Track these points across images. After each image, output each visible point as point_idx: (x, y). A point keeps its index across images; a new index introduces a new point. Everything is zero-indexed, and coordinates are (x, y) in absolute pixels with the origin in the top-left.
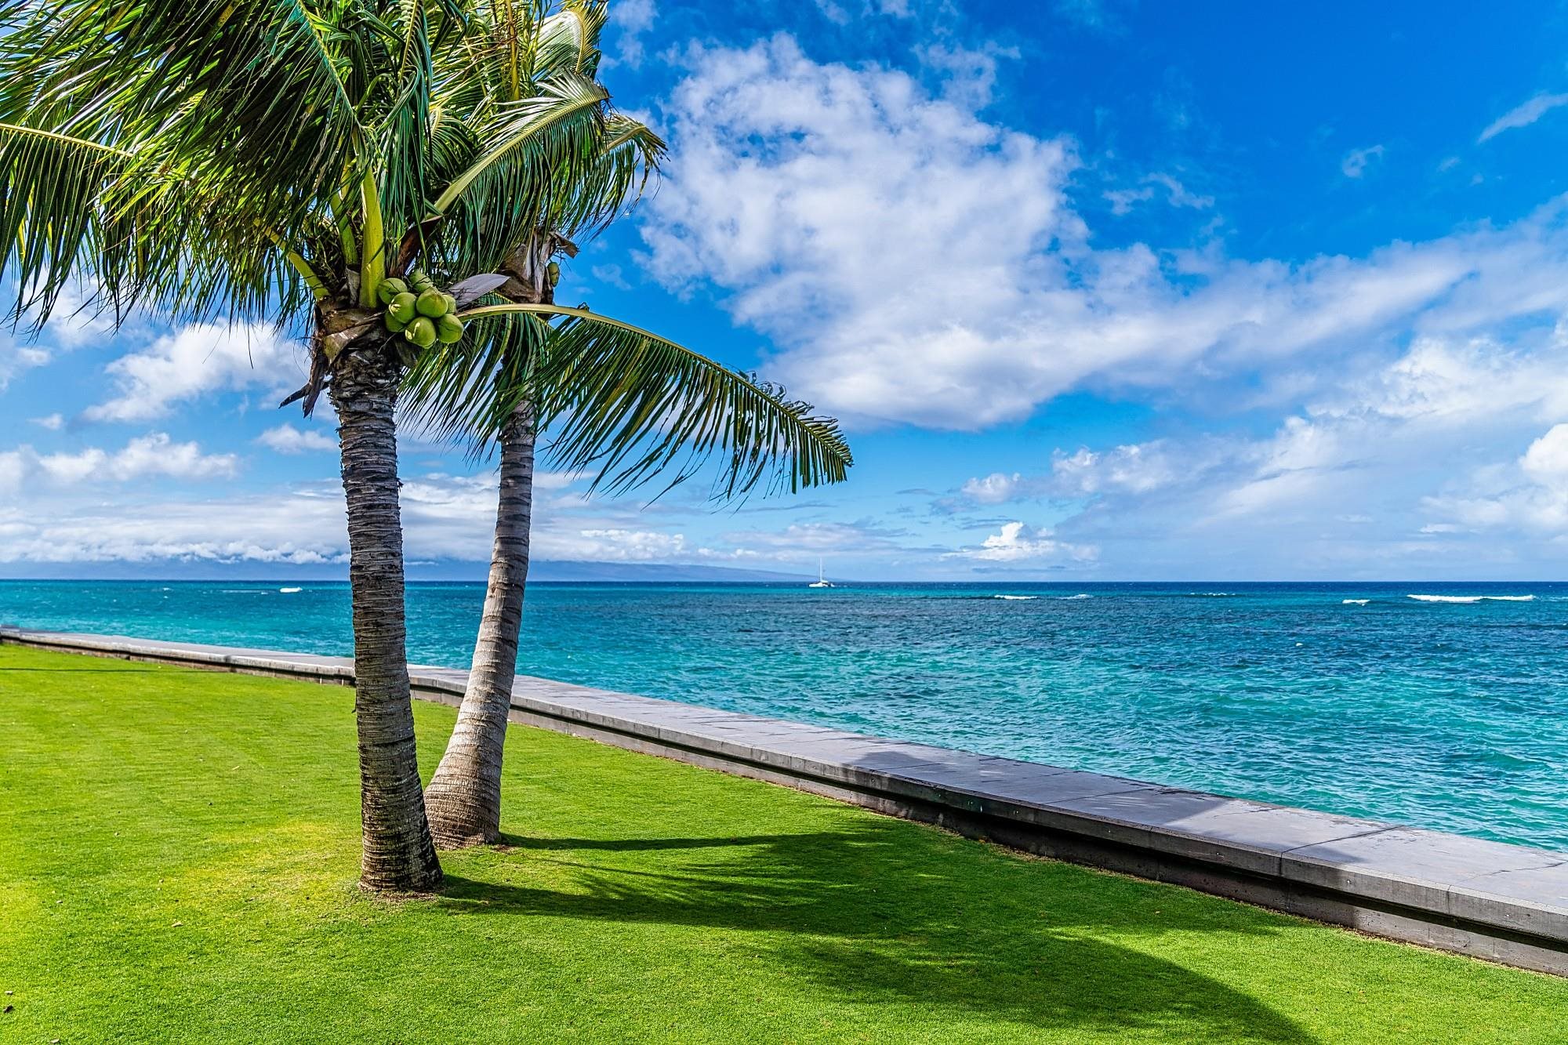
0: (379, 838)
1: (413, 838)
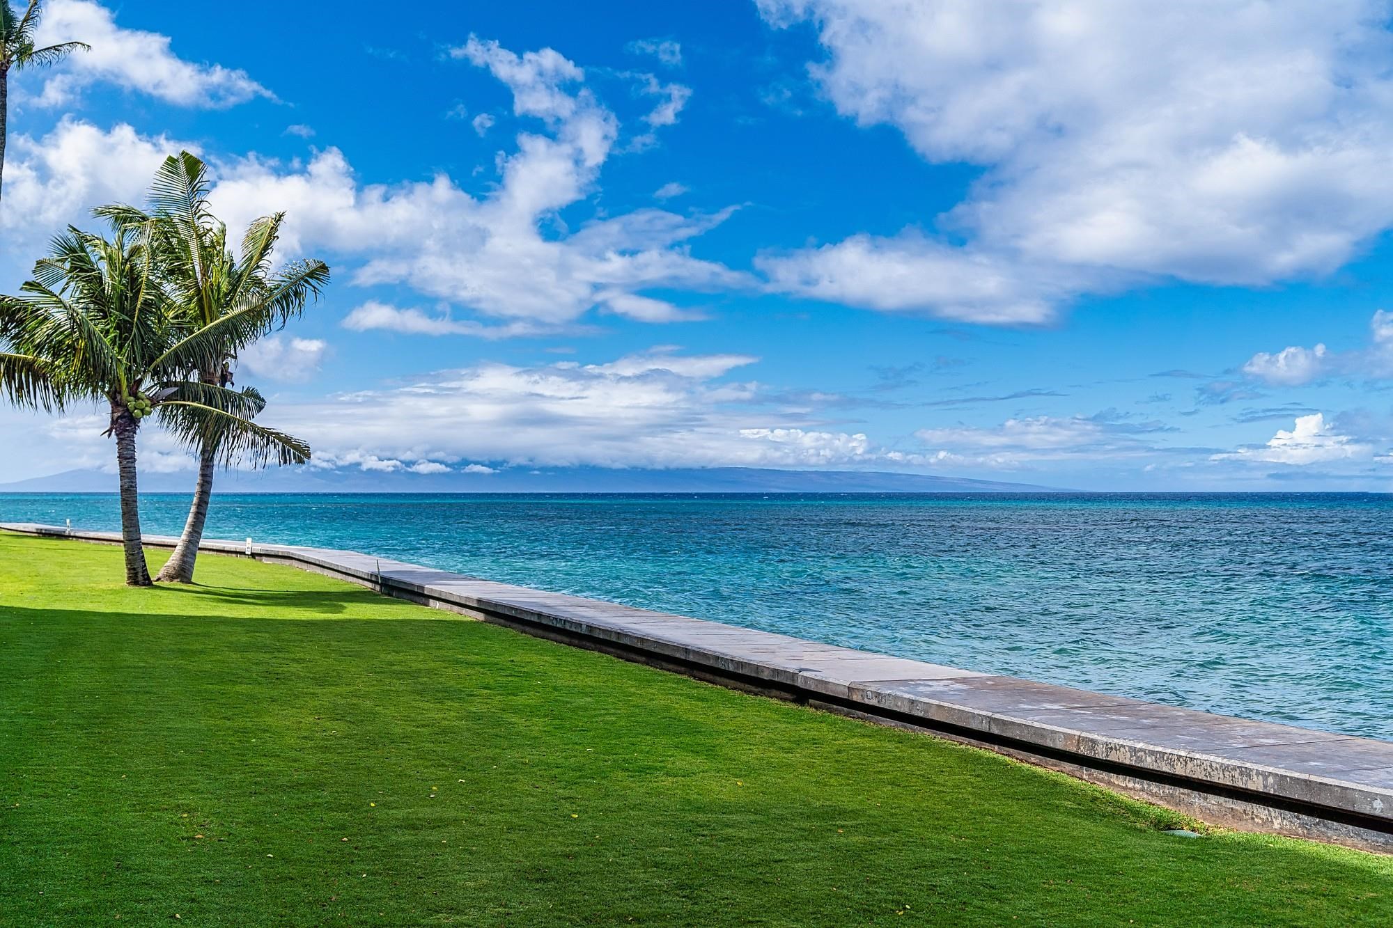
0: (129, 569)
1: (140, 570)
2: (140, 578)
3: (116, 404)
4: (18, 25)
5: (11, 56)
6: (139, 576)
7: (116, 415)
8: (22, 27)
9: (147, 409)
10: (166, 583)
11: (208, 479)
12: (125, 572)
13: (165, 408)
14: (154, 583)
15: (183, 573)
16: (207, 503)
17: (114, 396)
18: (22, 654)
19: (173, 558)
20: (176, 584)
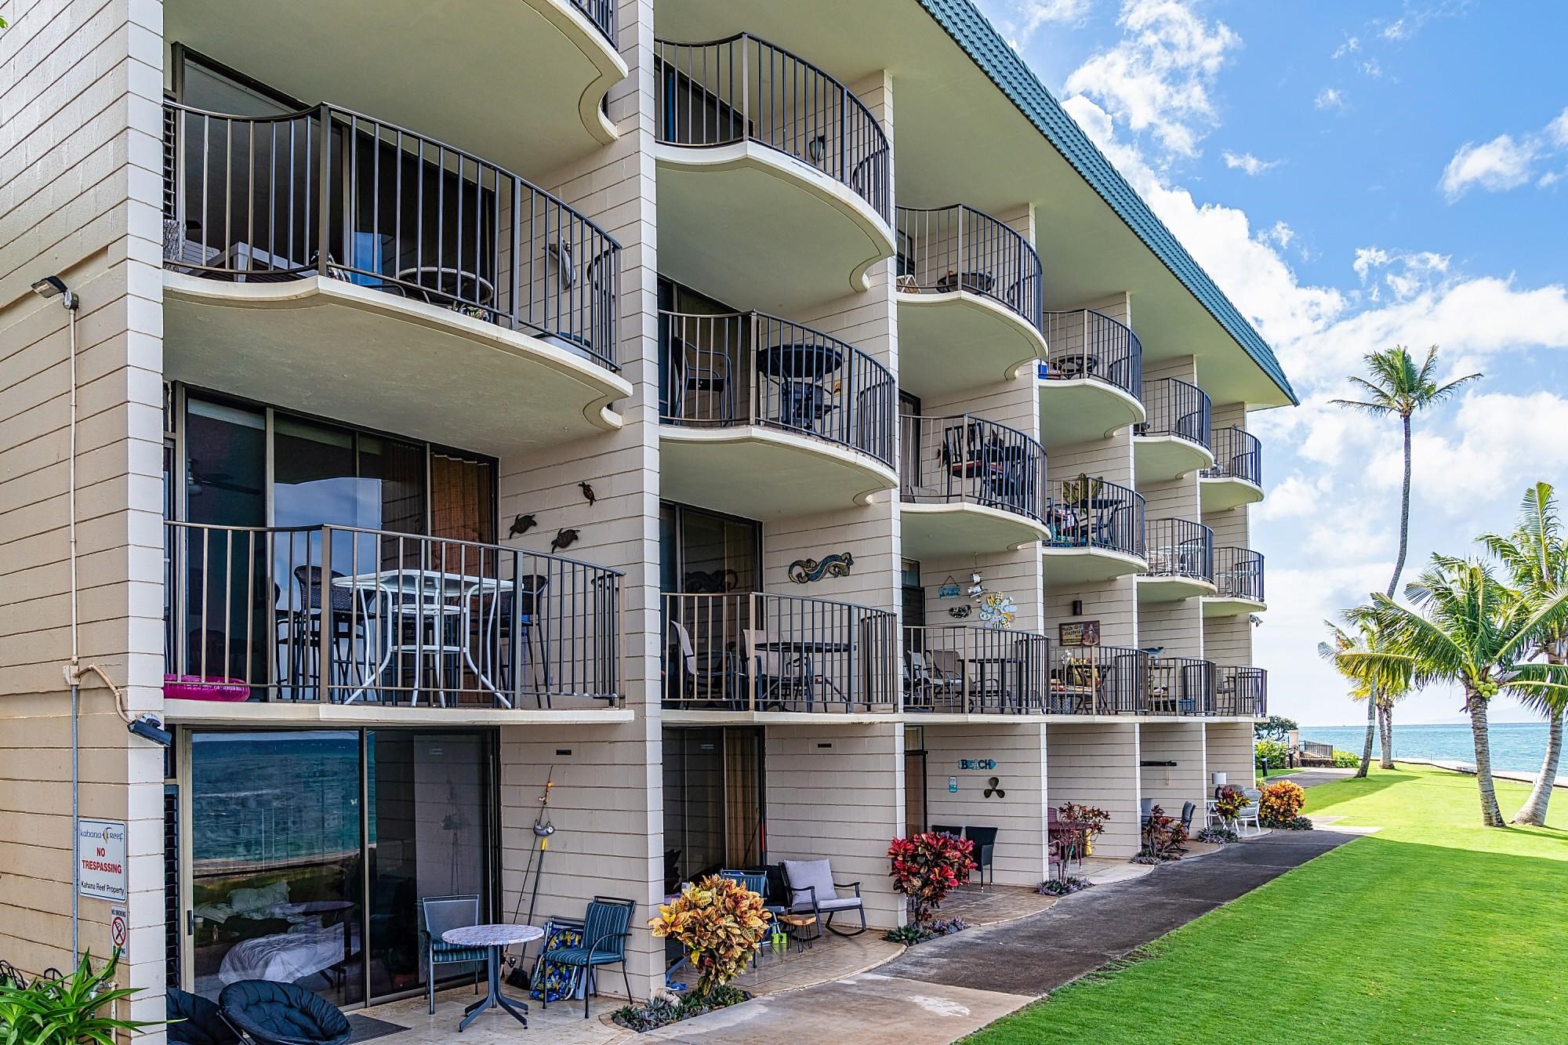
0: (1485, 814)
1: (1495, 815)
2: (1494, 821)
3: (1469, 687)
4: (1419, 376)
5: (1413, 403)
6: (1495, 819)
7: (1470, 696)
8: (1421, 376)
9: (1495, 690)
10: (1519, 826)
11: (1558, 742)
12: (1482, 816)
13: (1512, 688)
14: (1507, 825)
15: (1536, 817)
16: (1557, 762)
17: (1467, 679)
18: (1358, 877)
19: (1527, 807)
20: (1529, 827)
